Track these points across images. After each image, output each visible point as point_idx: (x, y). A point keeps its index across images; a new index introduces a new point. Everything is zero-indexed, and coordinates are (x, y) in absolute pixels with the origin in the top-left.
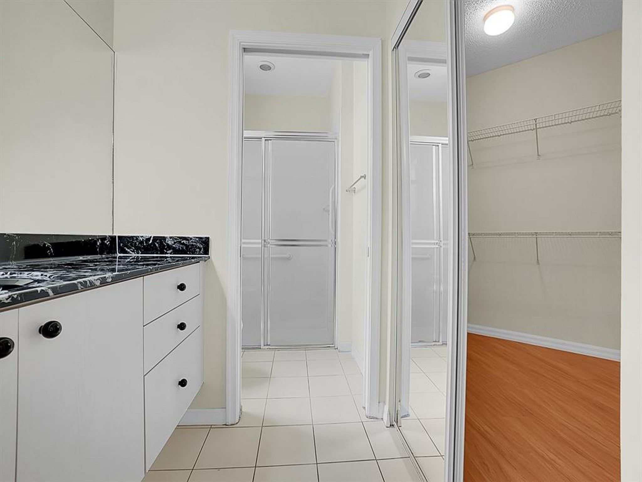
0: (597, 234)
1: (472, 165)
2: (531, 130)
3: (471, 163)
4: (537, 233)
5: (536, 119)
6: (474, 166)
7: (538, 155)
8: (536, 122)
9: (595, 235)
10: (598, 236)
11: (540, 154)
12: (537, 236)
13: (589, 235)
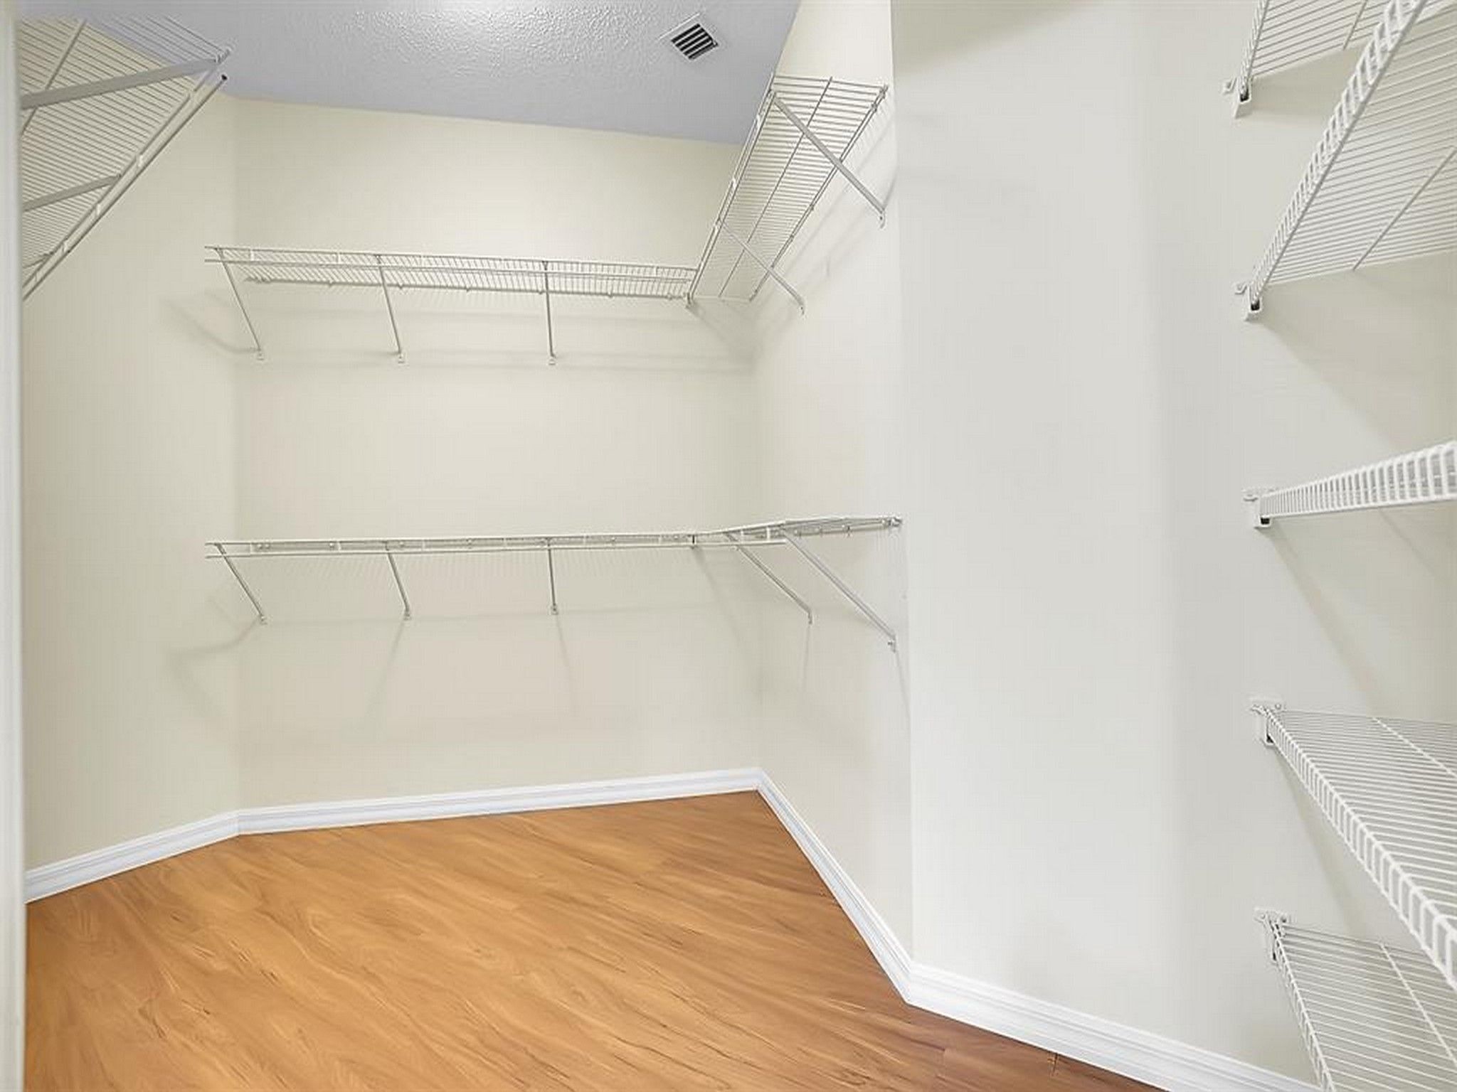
0: (657, 540)
1: (400, 352)
2: (537, 291)
3: (397, 349)
4: (551, 538)
5: (547, 262)
6: (402, 355)
7: (552, 355)
8: (546, 269)
9: (653, 541)
10: (659, 545)
11: (554, 352)
12: (551, 547)
13: (640, 541)
